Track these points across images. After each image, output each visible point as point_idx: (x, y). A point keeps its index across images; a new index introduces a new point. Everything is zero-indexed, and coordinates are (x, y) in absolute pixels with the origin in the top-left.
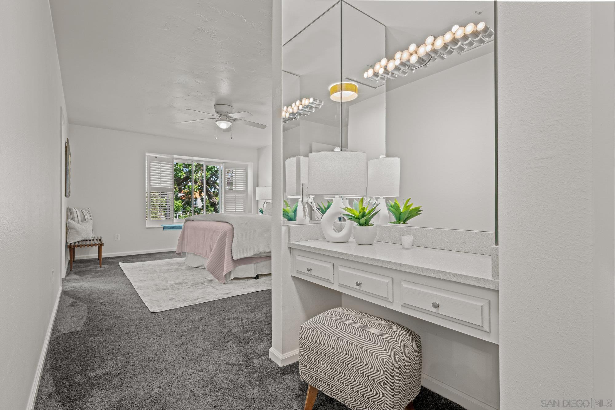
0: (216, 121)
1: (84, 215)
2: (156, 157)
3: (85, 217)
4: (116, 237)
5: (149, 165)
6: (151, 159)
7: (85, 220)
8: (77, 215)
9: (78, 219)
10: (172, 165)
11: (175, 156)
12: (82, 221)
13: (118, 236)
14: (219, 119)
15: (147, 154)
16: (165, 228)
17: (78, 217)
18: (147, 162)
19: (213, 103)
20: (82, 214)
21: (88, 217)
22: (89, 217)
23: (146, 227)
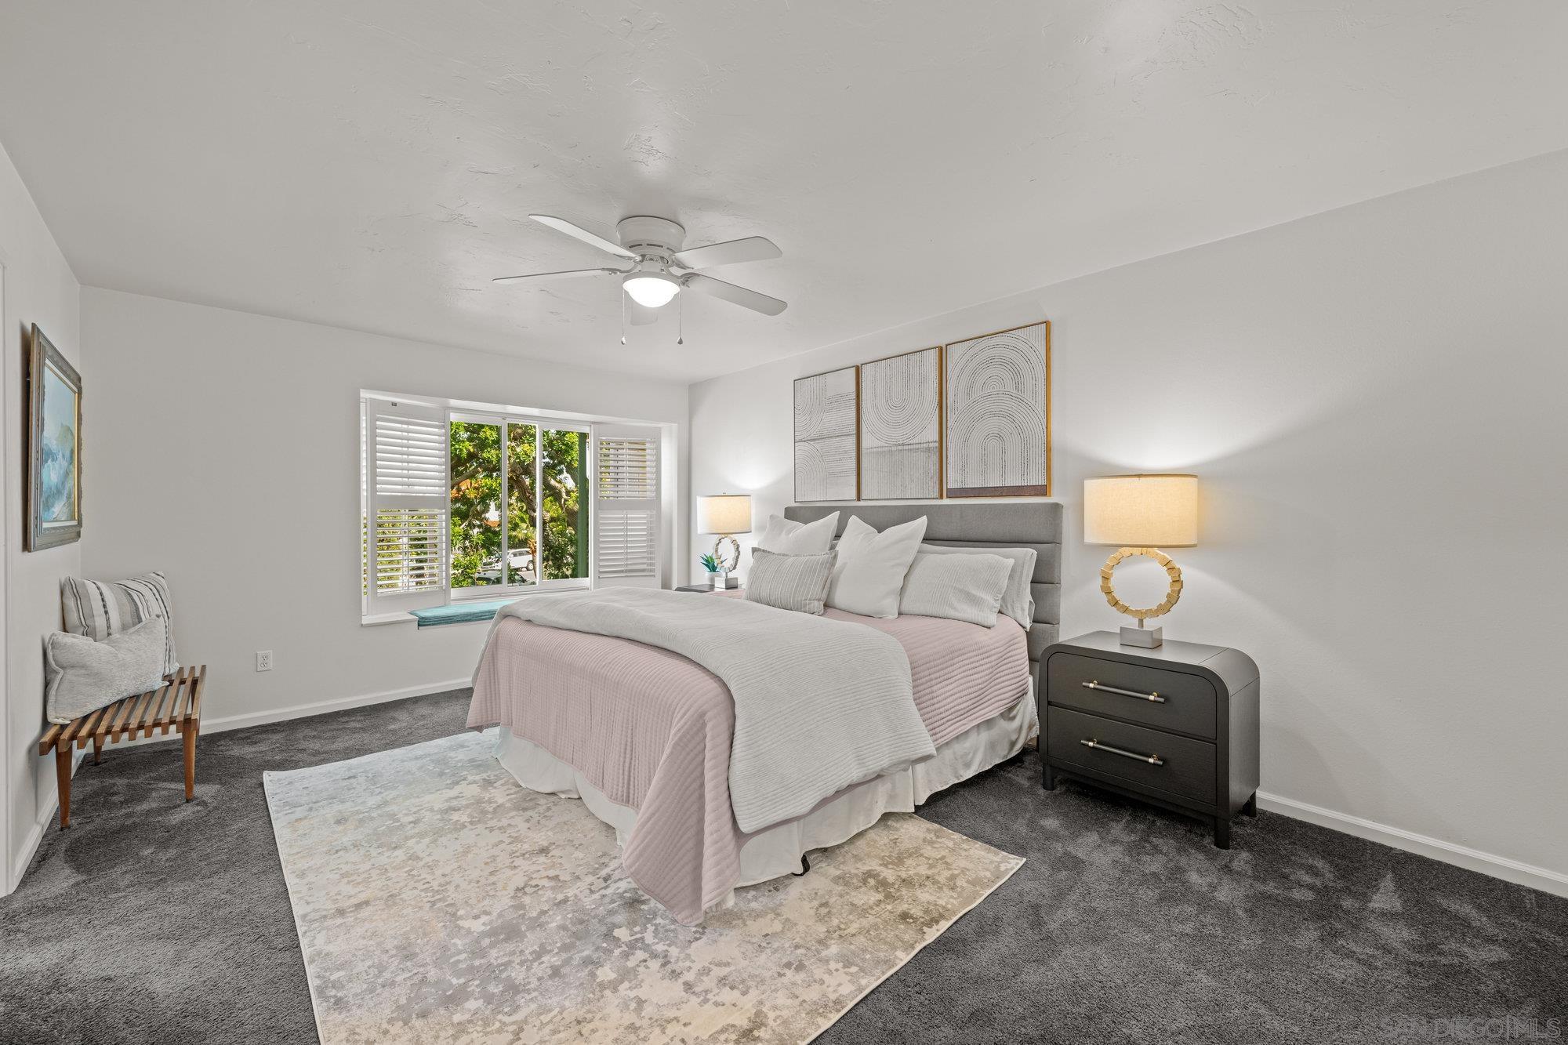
0: (626, 279)
1: (136, 604)
2: (394, 404)
3: (137, 609)
4: (260, 660)
5: (373, 429)
6: (376, 407)
7: (140, 621)
8: (104, 606)
9: (108, 620)
10: (443, 427)
11: (454, 402)
12: (124, 628)
13: (265, 657)
14: (636, 270)
15: (365, 394)
16: (423, 622)
17: (106, 612)
18: (364, 418)
19: (617, 214)
20: (125, 600)
21: (151, 606)
22: (156, 608)
23: (363, 623)
